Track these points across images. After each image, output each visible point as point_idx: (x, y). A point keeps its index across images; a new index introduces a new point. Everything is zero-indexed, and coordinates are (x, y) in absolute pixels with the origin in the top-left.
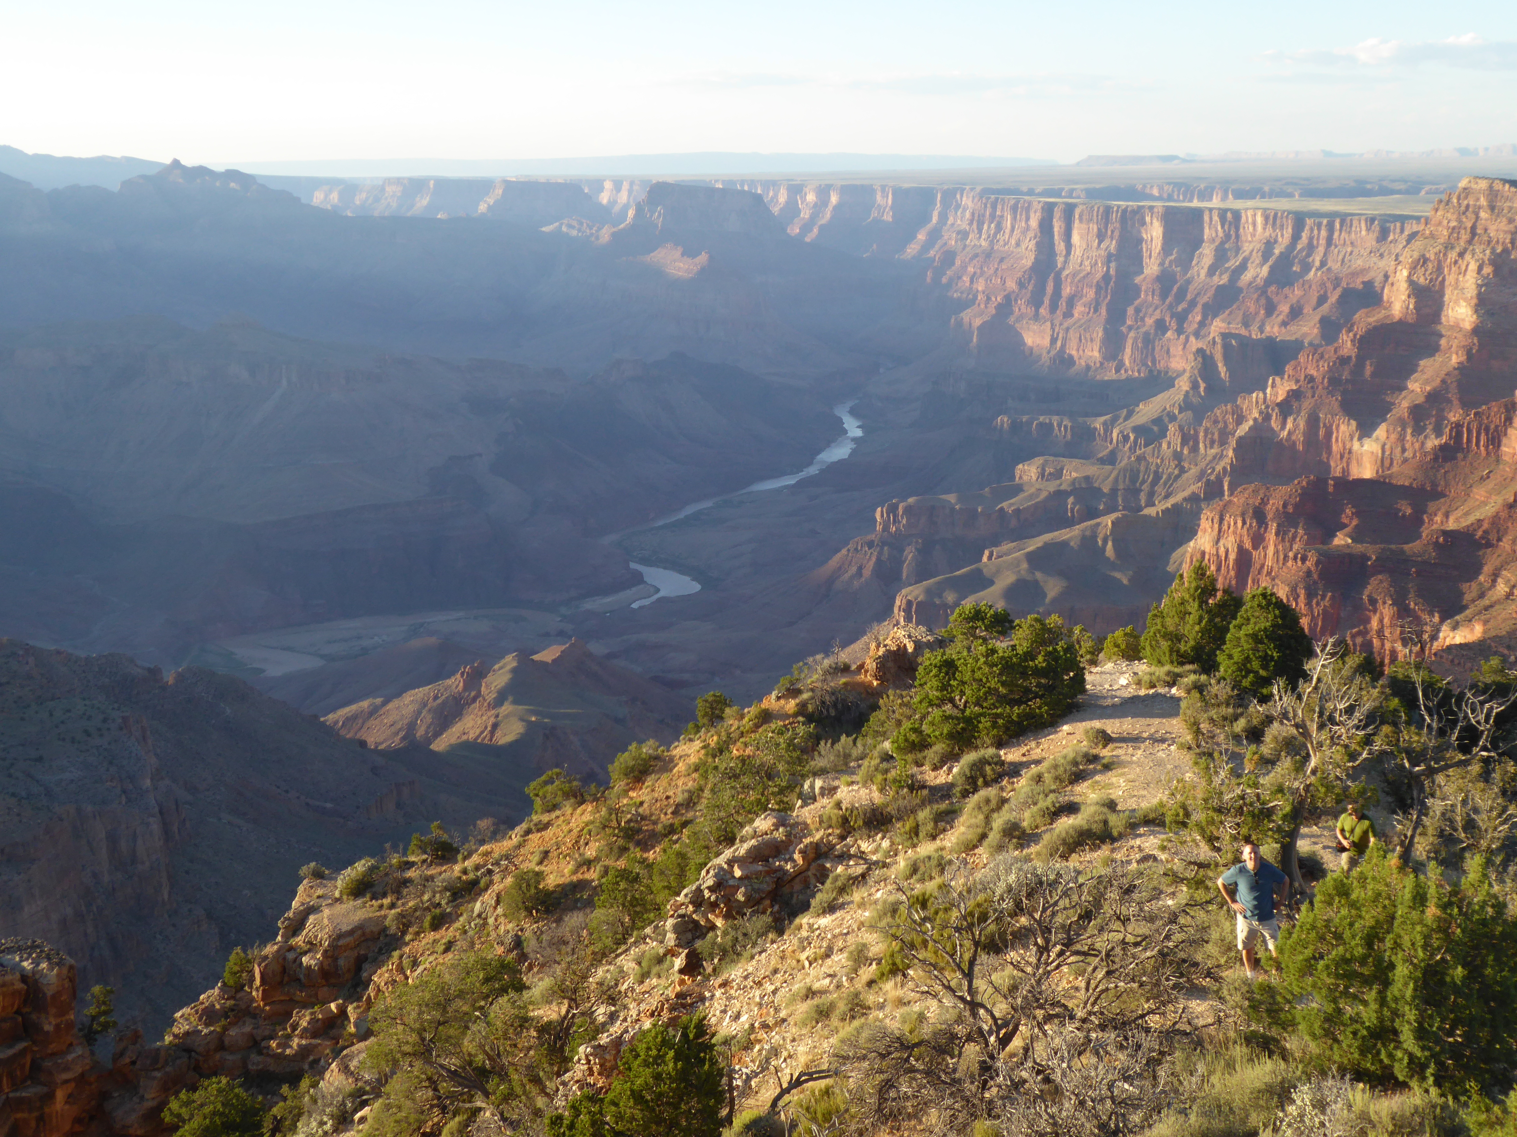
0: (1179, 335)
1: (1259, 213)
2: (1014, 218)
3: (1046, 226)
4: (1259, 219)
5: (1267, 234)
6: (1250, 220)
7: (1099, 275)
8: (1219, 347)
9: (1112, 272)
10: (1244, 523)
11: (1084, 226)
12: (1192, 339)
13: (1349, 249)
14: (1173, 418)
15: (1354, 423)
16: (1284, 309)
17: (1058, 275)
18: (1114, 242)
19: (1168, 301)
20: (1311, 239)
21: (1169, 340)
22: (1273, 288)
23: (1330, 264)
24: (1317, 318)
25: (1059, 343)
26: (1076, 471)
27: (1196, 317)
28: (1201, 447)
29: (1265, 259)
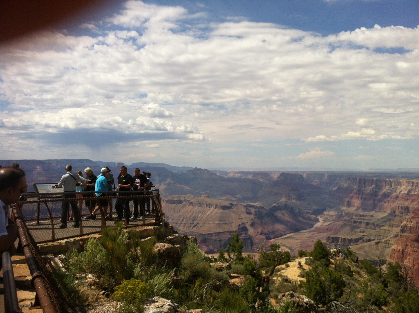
3: (360, 183)
4: (405, 182)
5: (407, 184)
7: (371, 192)
8: (397, 207)
9: (374, 191)
16: (411, 200)
17: (363, 192)
18: (374, 186)
22: (408, 196)
25: (364, 205)
28: (393, 227)
29: (406, 190)
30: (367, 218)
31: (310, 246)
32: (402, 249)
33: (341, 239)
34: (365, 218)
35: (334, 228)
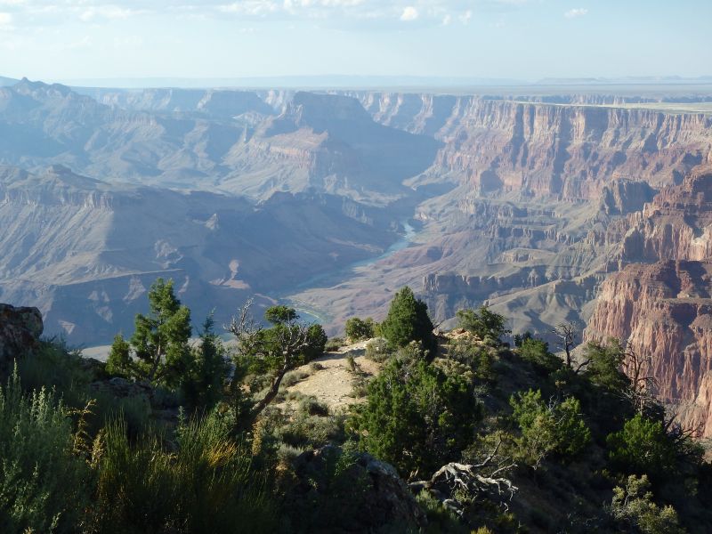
0: (594, 180)
1: (639, 111)
2: (502, 112)
3: (519, 118)
4: (640, 114)
5: (643, 123)
6: (634, 115)
7: (549, 145)
8: (616, 186)
9: (557, 144)
10: (629, 286)
11: (541, 117)
12: (602, 182)
13: (689, 132)
15: (691, 230)
16: (653, 165)
17: (526, 145)
18: (558, 127)
19: (588, 160)
20: (668, 126)
21: (589, 182)
22: (646, 154)
23: (678, 139)
24: (672, 170)
25: (527, 183)
26: (536, 256)
27: (604, 169)
28: (606, 243)
29: (643, 137)
30: (536, 219)
31: (380, 305)
32: (627, 301)
34: (530, 218)
35: (445, 252)
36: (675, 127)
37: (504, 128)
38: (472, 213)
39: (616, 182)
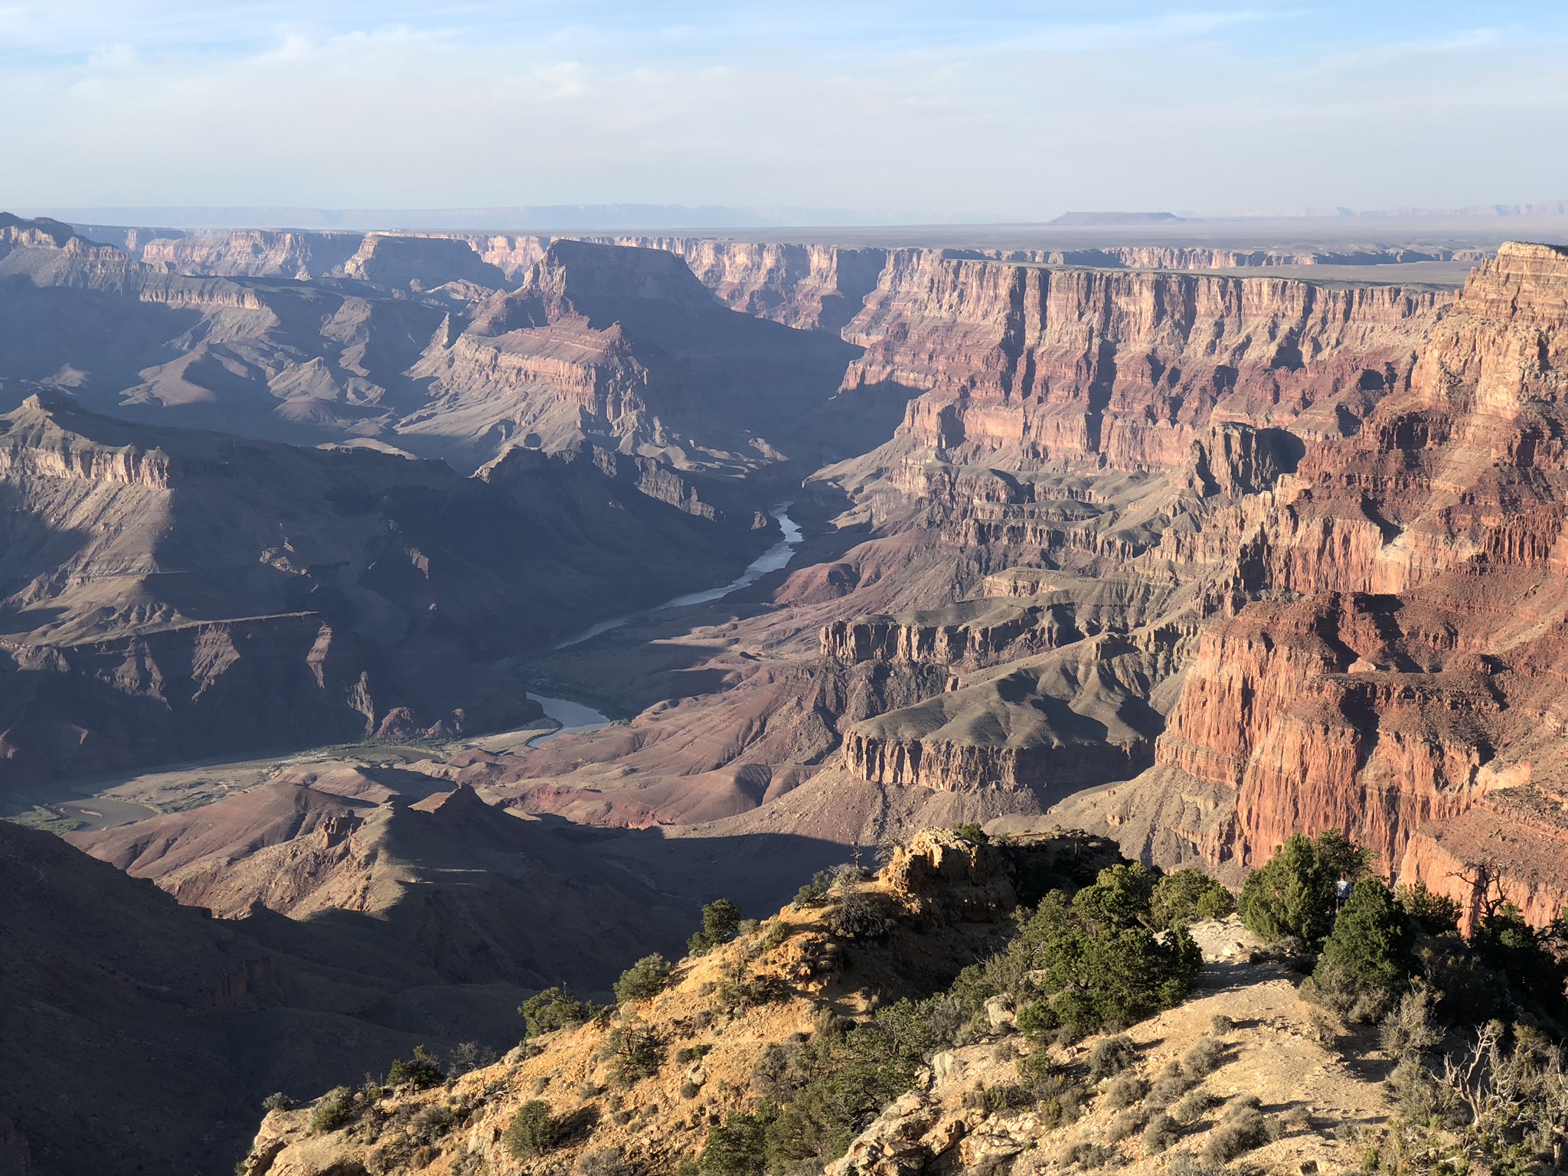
0: (1173, 425)
1: (1265, 282)
2: (981, 286)
3: (1016, 297)
4: (1266, 289)
5: (1275, 306)
6: (1255, 290)
7: (1080, 354)
8: (1220, 439)
9: (1095, 349)
10: (1251, 646)
11: (1063, 296)
12: (1188, 428)
13: (1370, 325)
14: (1166, 522)
15: (1376, 529)
16: (1292, 395)
17: (1031, 352)
18: (1097, 314)
19: (1160, 383)
20: (1325, 312)
21: (1162, 430)
22: (1282, 370)
23: (1346, 342)
24: (1334, 405)
25: (1033, 432)
26: (1054, 583)
27: (1191, 403)
28: (1199, 557)
29: (1273, 336)
30: (1053, 506)
32: (1245, 681)
33: (908, 638)
34: (1040, 507)
35: (866, 577)
36: (1340, 316)
37: (984, 316)
38: (921, 494)
39: (1219, 430)
